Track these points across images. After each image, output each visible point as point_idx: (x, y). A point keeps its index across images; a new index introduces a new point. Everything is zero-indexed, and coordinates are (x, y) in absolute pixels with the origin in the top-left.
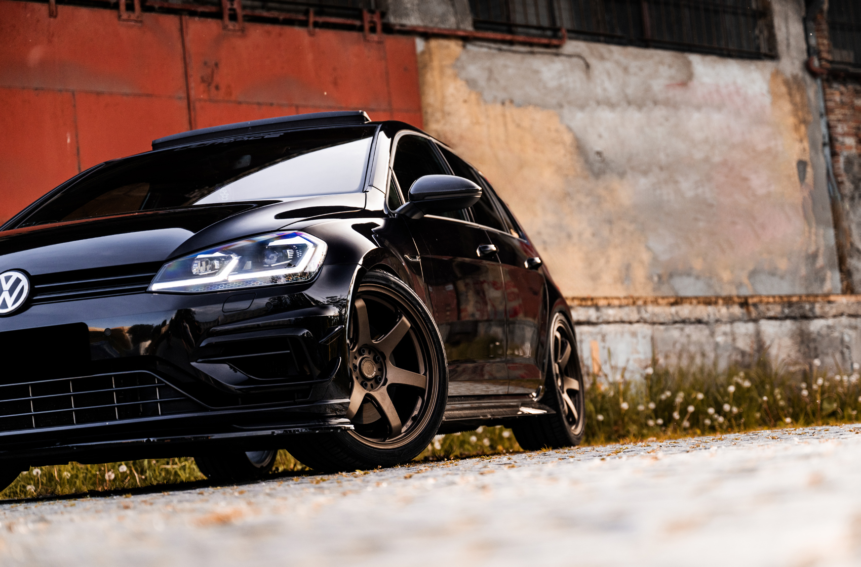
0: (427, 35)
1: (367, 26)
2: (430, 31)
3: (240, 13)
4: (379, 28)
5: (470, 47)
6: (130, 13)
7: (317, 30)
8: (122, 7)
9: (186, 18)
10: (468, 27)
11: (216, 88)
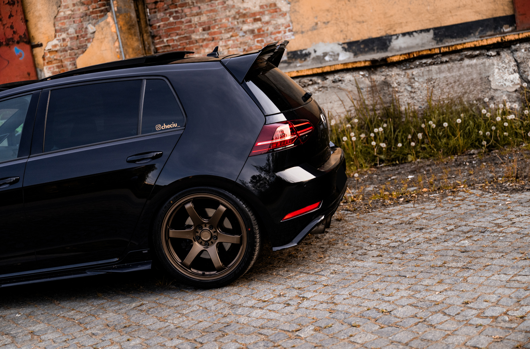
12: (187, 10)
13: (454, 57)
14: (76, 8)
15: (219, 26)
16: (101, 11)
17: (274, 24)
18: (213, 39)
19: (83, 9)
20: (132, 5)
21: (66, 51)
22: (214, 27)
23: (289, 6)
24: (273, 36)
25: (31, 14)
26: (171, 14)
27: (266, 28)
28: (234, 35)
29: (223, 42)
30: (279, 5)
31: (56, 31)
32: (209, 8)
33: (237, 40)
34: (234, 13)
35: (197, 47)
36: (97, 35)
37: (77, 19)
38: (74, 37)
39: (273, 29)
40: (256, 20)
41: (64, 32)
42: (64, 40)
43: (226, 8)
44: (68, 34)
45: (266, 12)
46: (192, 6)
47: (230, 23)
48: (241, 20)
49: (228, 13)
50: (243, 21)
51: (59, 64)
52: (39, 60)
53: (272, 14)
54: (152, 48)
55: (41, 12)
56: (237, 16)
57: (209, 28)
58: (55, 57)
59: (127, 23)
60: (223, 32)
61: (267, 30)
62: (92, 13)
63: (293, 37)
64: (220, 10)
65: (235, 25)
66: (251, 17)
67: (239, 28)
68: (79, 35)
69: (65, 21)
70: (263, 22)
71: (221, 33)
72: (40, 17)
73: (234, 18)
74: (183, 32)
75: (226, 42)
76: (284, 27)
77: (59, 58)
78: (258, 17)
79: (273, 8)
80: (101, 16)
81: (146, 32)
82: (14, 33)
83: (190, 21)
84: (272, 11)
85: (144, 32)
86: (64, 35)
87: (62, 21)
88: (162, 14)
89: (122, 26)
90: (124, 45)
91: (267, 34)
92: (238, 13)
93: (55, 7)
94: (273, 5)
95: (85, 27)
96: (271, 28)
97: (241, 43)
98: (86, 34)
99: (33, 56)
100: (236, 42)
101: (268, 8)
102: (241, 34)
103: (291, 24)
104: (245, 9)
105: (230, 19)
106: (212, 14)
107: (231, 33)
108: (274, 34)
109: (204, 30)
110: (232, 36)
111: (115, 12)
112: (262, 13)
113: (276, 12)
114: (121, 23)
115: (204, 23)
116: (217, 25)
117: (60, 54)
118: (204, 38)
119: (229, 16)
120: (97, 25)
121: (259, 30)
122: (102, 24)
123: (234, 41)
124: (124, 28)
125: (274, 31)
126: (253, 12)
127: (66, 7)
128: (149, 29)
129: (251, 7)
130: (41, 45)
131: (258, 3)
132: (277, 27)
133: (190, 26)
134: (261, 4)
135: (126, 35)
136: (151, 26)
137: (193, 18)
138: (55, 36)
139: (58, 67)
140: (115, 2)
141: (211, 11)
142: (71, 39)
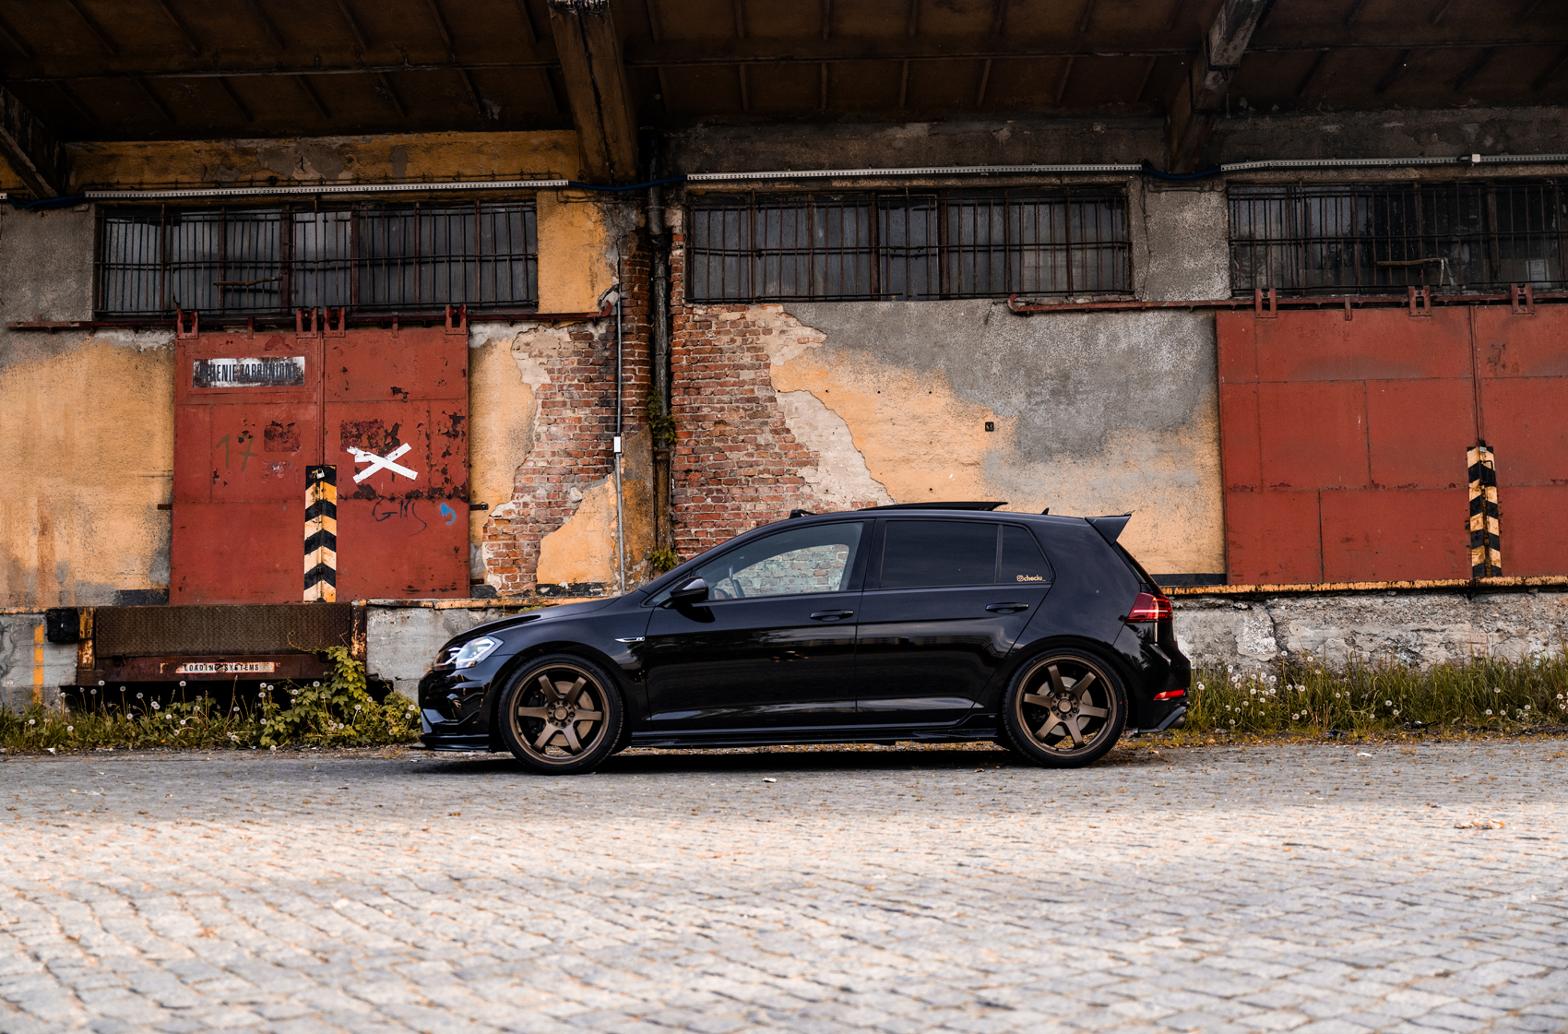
3: (1530, 297)
6: (1420, 309)
8: (1413, 305)
9: (1475, 308)
11: (1504, 366)
12: (736, 491)
13: (1190, 603)
14: (556, 458)
16: (596, 471)
19: (567, 462)
20: (651, 469)
21: (526, 523)
25: (480, 457)
26: (710, 492)
31: (515, 490)
36: (583, 506)
37: (555, 477)
38: (544, 503)
41: (529, 493)
42: (526, 505)
43: (798, 498)
44: (534, 496)
46: (745, 486)
49: (800, 506)
51: (510, 542)
52: (478, 530)
54: (669, 540)
55: (495, 456)
58: (505, 531)
59: (637, 495)
64: (788, 498)
68: (553, 501)
69: (533, 476)
72: (494, 463)
74: (723, 523)
77: (511, 532)
80: (598, 478)
81: (664, 514)
82: (447, 480)
83: (739, 508)
85: (660, 513)
86: (527, 498)
87: (529, 476)
88: (696, 491)
89: (628, 499)
90: (627, 528)
93: (521, 454)
95: (564, 490)
98: (565, 502)
99: (470, 523)
104: (828, 504)
106: (774, 502)
111: (621, 475)
114: (628, 493)
115: (761, 514)
117: (514, 526)
120: (586, 491)
122: (596, 490)
124: (631, 503)
127: (541, 455)
128: (670, 509)
129: (837, 503)
130: (485, 507)
131: (850, 497)
133: (738, 515)
134: (854, 500)
135: (632, 514)
136: (673, 505)
137: (743, 504)
138: (512, 498)
139: (507, 546)
140: (623, 460)
141: (774, 498)
142: (538, 505)
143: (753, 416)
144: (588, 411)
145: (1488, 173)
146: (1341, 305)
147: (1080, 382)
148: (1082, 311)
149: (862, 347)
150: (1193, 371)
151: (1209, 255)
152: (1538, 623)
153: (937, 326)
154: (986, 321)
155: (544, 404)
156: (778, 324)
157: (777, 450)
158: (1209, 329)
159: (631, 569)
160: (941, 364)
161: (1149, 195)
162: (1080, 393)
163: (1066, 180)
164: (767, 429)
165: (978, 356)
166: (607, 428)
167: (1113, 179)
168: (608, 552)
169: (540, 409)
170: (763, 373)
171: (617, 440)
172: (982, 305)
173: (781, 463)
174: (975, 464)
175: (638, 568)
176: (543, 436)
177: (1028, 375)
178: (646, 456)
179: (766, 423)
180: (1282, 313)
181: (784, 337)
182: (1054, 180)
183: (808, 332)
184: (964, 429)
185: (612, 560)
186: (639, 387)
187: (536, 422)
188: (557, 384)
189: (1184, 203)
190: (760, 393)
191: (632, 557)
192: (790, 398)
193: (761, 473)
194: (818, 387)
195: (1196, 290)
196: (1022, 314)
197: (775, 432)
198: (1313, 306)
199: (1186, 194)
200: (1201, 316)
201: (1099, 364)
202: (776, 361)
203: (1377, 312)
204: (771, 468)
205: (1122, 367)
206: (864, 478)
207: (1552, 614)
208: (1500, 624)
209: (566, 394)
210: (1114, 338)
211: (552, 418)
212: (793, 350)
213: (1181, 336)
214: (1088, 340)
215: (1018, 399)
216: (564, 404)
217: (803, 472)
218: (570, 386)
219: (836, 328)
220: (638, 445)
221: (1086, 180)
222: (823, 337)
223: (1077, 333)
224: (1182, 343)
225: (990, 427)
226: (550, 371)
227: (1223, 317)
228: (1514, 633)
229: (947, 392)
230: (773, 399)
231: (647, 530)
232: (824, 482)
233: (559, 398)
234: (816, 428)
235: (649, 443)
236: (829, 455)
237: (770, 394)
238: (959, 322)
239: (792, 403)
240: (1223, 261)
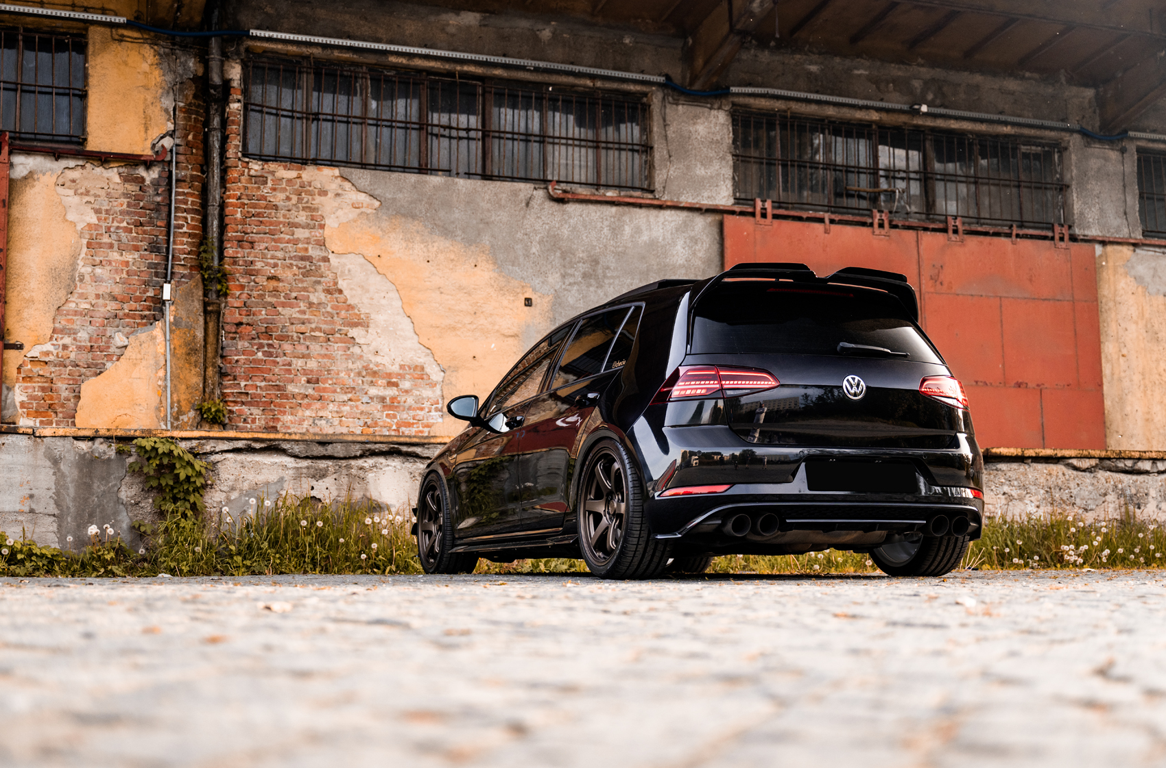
0: (1104, 243)
1: (1057, 237)
2: (1107, 240)
3: (961, 228)
4: (1066, 238)
5: (1138, 251)
6: (881, 229)
7: (1018, 240)
8: (876, 225)
9: (921, 233)
10: (1138, 235)
11: (941, 284)
12: (287, 347)
14: (101, 301)
15: (334, 381)
16: (143, 317)
17: (417, 396)
18: (320, 398)
19: (112, 306)
20: (201, 320)
21: (65, 366)
22: (325, 381)
23: (442, 374)
24: (412, 413)
25: (15, 293)
26: (261, 346)
27: (403, 399)
28: (353, 398)
29: (334, 405)
30: (428, 370)
31: (54, 331)
32: (323, 352)
33: (357, 407)
34: (360, 367)
35: (292, 405)
36: (128, 352)
37: (98, 321)
38: (86, 347)
39: (413, 402)
40: (390, 384)
41: (69, 335)
42: (65, 347)
43: (348, 357)
44: (75, 339)
45: (408, 377)
46: (296, 343)
47: (351, 380)
48: (369, 379)
49: (350, 366)
50: (372, 382)
51: (46, 385)
52: (11, 371)
53: (417, 380)
54: (217, 392)
55: (33, 294)
56: (364, 373)
57: (317, 381)
58: (41, 373)
59: (187, 344)
60: (338, 390)
61: (405, 402)
62: (127, 316)
63: (440, 420)
64: (339, 357)
65: (358, 384)
66: (384, 378)
67: (363, 389)
68: (96, 345)
69: (75, 318)
70: (401, 389)
71: (335, 391)
72: (31, 301)
73: (359, 374)
74: (274, 378)
75: (339, 406)
76: (429, 403)
77: (48, 375)
78: (394, 380)
79: (419, 373)
80: (145, 325)
81: (213, 365)
83: (290, 364)
84: (416, 376)
85: (209, 364)
86: (67, 340)
87: (70, 317)
88: (246, 344)
89: (177, 347)
90: (175, 377)
91: (404, 407)
92: (366, 368)
93: (62, 293)
94: (419, 368)
95: (108, 334)
96: (410, 401)
97: (362, 413)
98: (109, 347)
100: (355, 409)
101: (412, 370)
102: (365, 399)
103: (440, 401)
104: (377, 365)
105: (352, 375)
106: (325, 360)
107: (350, 396)
108: (414, 409)
109: (308, 382)
110: (350, 400)
111: (170, 323)
112: (402, 377)
113: (422, 379)
114: (177, 342)
115: (312, 371)
116: (331, 379)
117: (52, 369)
118: (307, 393)
119: (351, 370)
120: (132, 338)
121: (393, 399)
122: (143, 335)
123: (351, 407)
124: (181, 351)
125: (415, 406)
126: (388, 372)
127: (83, 296)
128: (219, 361)
129: (386, 364)
130: (21, 347)
131: (399, 361)
132: (419, 400)
133: (289, 371)
134: (402, 363)
135: (180, 363)
136: (222, 357)
137: (294, 361)
138: (51, 338)
139: (43, 389)
140: (173, 308)
141: (325, 356)
142: (79, 348)
143: (307, 274)
144: (136, 255)
145: (929, 123)
146: (821, 220)
147: (608, 268)
148: (612, 203)
149: (414, 217)
150: (702, 266)
151: (716, 165)
152: (1033, 488)
153: (482, 204)
154: (527, 204)
155: (89, 246)
156: (333, 186)
157: (329, 309)
158: (715, 230)
159: (177, 419)
160: (486, 240)
161: (668, 106)
162: (608, 278)
163: (599, 84)
164: (320, 288)
165: (519, 235)
166: (157, 275)
167: (638, 88)
168: (154, 401)
169: (85, 249)
170: (317, 233)
171: (167, 287)
172: (525, 188)
173: (333, 322)
174: (515, 336)
175: (185, 418)
176: (87, 278)
177: (563, 257)
178: (197, 306)
179: (319, 283)
180: (776, 222)
181: (339, 200)
182: (589, 83)
183: (362, 197)
184: (505, 303)
185: (158, 409)
186: (190, 235)
187: (81, 263)
188: (104, 225)
189: (696, 117)
190: (314, 252)
191: (179, 407)
192: (343, 260)
193: (312, 330)
194: (371, 252)
195: (706, 194)
196: (561, 201)
197: (328, 291)
198: (800, 219)
199: (698, 110)
200: (710, 218)
201: (624, 253)
202: (330, 222)
203: (849, 229)
204: (324, 327)
205: (644, 258)
206: (412, 342)
207: (1042, 480)
208: (1006, 489)
209: (114, 236)
210: (638, 231)
211: (98, 259)
212: (348, 214)
213: (692, 234)
214: (615, 231)
215: (554, 278)
216: (111, 246)
217: (353, 332)
218: (118, 228)
219: (390, 196)
220: (189, 295)
221: (615, 86)
222: (377, 204)
223: (606, 223)
224: (695, 240)
225: (528, 302)
226: (97, 211)
227: (729, 220)
228: (1016, 497)
229: (491, 267)
230: (326, 260)
231: (196, 380)
232: (374, 344)
233: (106, 239)
234: (368, 291)
235: (201, 293)
236: (379, 318)
237: (326, 254)
238: (503, 202)
239: (345, 265)
240: (728, 172)
